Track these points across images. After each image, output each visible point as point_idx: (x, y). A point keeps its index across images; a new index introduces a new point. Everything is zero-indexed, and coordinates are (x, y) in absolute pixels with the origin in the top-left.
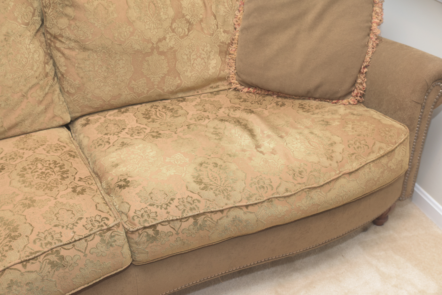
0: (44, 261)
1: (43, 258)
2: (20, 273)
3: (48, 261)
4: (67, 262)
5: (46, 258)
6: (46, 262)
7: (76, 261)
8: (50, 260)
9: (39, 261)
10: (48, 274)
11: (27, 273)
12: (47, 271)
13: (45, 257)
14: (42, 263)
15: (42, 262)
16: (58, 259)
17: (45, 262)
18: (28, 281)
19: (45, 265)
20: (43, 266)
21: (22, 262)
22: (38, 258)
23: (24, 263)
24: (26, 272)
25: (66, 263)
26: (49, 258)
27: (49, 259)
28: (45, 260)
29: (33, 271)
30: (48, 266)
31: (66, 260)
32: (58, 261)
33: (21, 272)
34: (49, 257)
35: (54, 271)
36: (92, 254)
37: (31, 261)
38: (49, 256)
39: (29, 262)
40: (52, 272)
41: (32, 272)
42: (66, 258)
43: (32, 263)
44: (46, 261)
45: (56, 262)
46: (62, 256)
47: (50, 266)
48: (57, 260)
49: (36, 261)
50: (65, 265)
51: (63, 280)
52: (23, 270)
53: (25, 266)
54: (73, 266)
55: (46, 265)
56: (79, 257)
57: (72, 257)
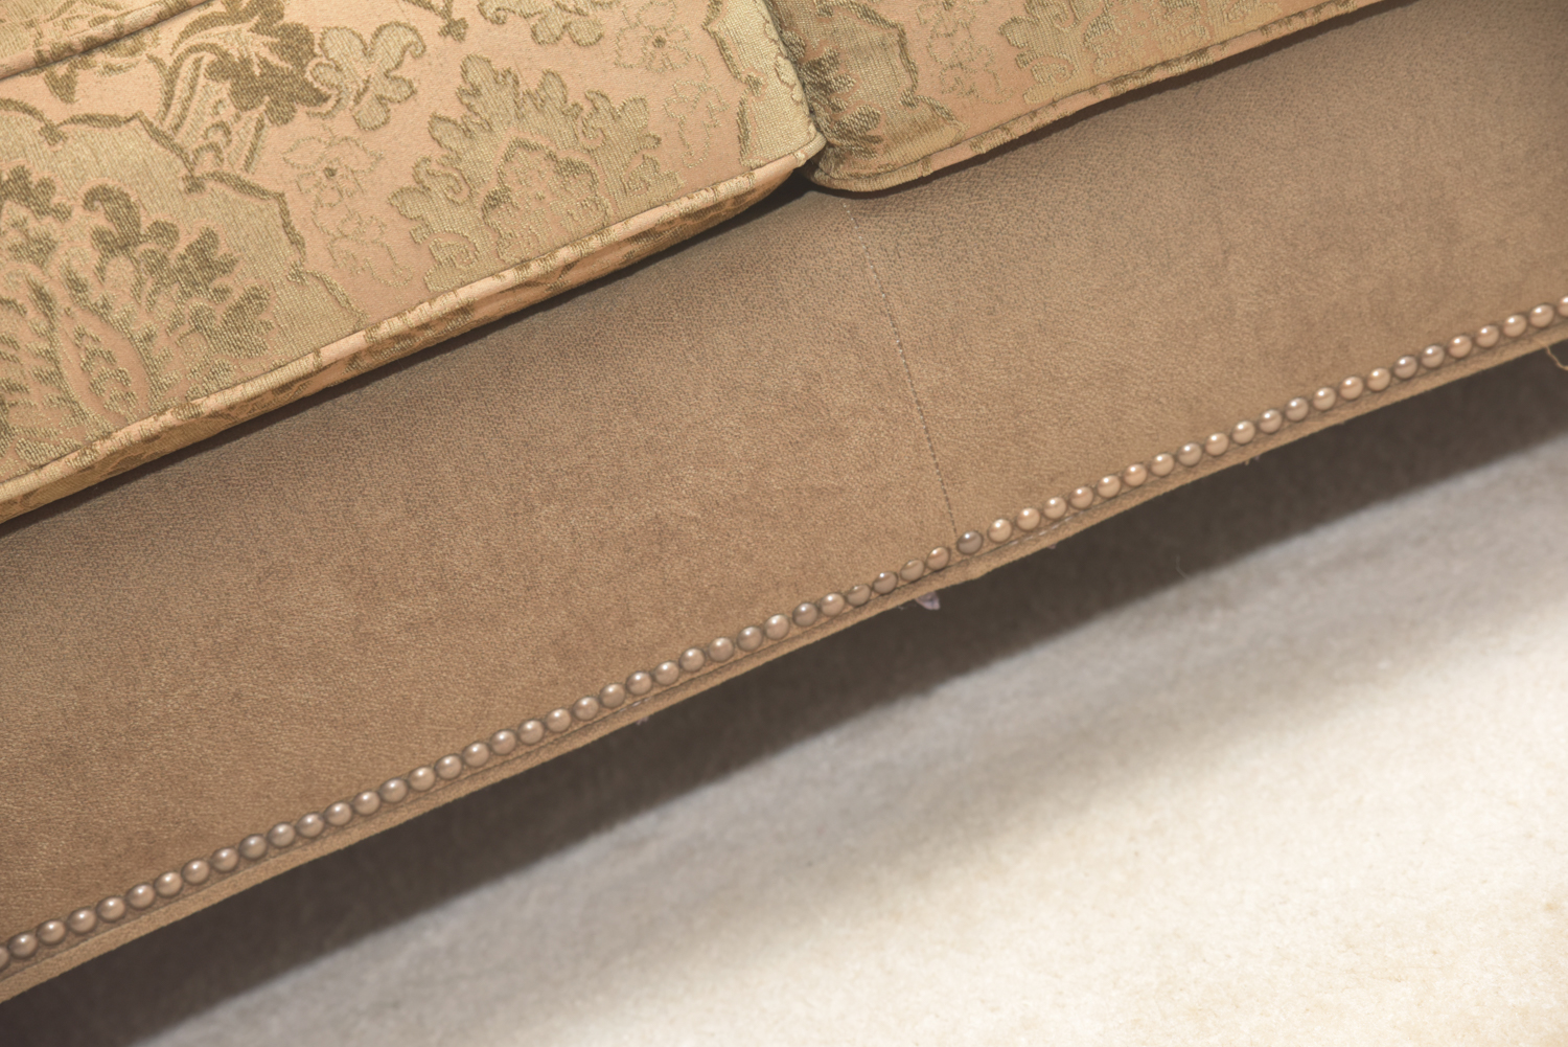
0: (180, 60)
1: (179, 42)
2: (38, 126)
3: (208, 58)
4: (338, 69)
5: (194, 40)
6: (198, 62)
7: (398, 66)
8: (225, 55)
9: (152, 59)
10: (217, 137)
11: (82, 128)
12: (209, 121)
13: (185, 34)
14: (175, 70)
15: (169, 62)
16: (273, 48)
17: (188, 63)
18: (93, 182)
19: (195, 79)
20: (181, 88)
21: (41, 63)
22: (147, 37)
23: (61, 70)
24: (74, 120)
25: (330, 76)
26: (211, 40)
27: (213, 48)
28: (190, 50)
29: (122, 114)
30: (214, 86)
31: (326, 52)
32: (274, 60)
33: (41, 119)
34: (214, 35)
35: (260, 127)
36: (498, 21)
37: (100, 58)
38: (214, 31)
39: (88, 66)
40: (244, 129)
41: (114, 121)
42: (328, 44)
43: (110, 69)
44: (194, 56)
45: (265, 63)
46: (298, 27)
47: (223, 89)
48: (265, 53)
49: (132, 60)
50: (324, 89)
51: (333, 197)
52: (55, 110)
53: (64, 89)
54: (380, 99)
55: (202, 80)
56: (411, 37)
57: (367, 38)
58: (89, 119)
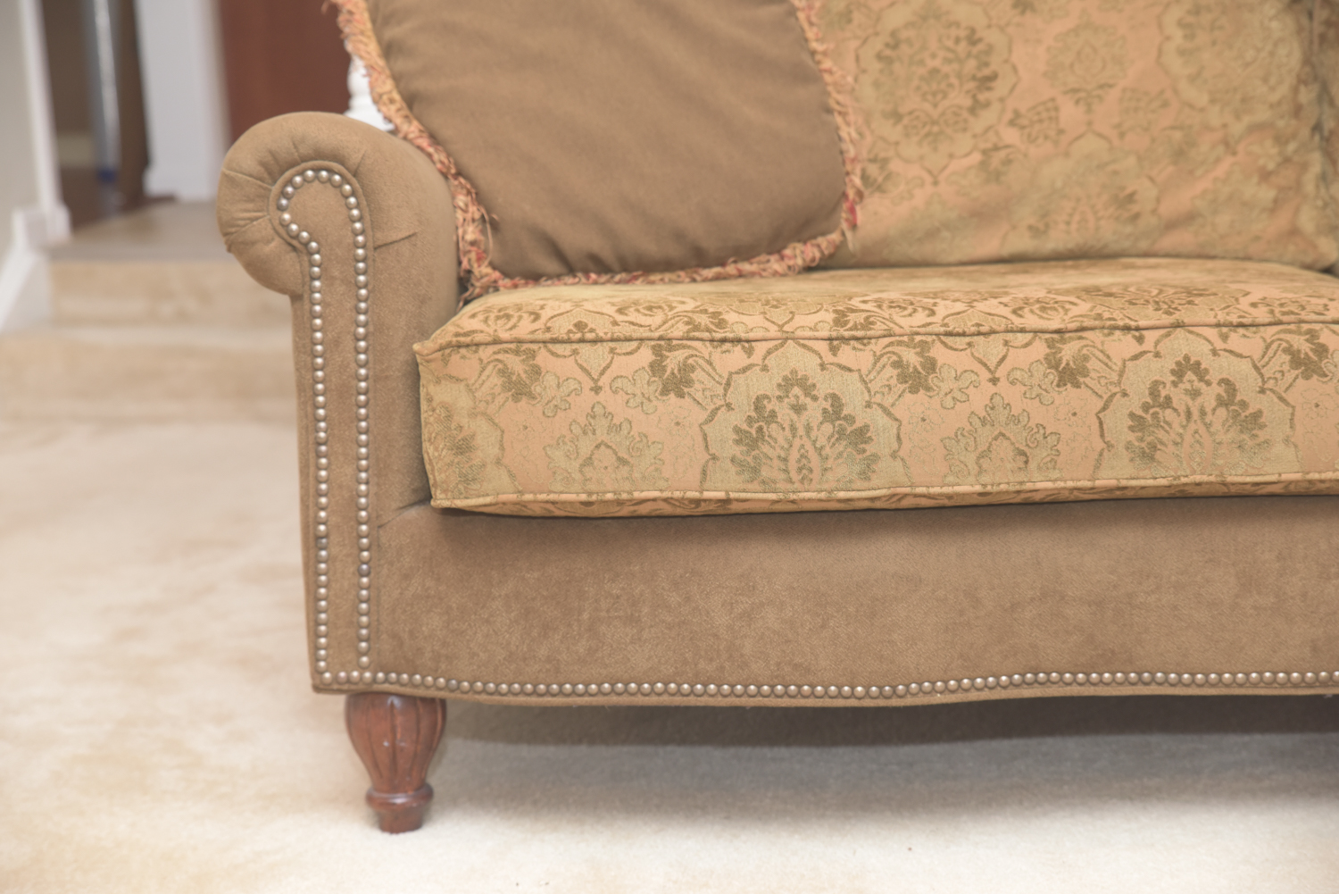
58: (1231, 352)
